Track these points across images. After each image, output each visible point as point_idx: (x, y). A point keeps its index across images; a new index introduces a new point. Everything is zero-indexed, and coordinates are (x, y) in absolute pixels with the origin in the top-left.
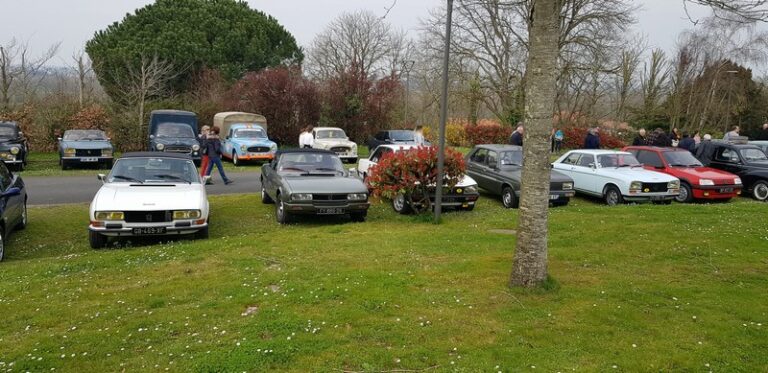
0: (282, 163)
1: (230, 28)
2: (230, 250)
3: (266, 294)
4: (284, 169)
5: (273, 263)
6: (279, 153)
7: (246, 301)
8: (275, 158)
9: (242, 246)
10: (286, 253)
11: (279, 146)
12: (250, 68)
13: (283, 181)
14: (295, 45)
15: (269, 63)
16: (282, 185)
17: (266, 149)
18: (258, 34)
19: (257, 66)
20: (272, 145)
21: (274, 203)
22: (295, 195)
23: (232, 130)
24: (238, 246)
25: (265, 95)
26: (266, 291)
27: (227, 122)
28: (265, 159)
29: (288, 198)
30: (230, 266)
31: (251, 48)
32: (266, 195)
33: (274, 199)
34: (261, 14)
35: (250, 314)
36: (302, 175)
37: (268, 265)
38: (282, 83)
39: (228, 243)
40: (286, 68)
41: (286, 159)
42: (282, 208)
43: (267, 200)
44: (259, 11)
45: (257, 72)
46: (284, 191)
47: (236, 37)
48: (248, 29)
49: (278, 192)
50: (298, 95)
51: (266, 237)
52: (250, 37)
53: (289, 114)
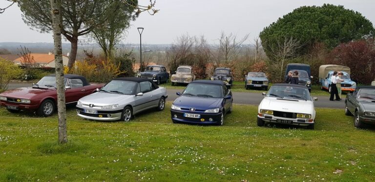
0: (360, 94)
1: (332, 21)
2: (326, 138)
3: (348, 165)
4: (361, 97)
5: (352, 149)
6: (358, 88)
7: (336, 166)
8: (355, 91)
9: (333, 137)
10: (360, 145)
11: (357, 84)
12: (342, 41)
13: (360, 104)
14: (372, 27)
15: (354, 38)
16: (359, 107)
17: (349, 85)
18: (349, 22)
19: (347, 39)
20: (353, 83)
21: (352, 115)
22: (367, 113)
23: (329, 75)
24: (330, 136)
25: (351, 56)
26: (348, 163)
27: (327, 70)
28: (348, 91)
29: (363, 114)
30: (326, 146)
31: (344, 30)
32: (348, 110)
33: (353, 113)
35: (338, 173)
36: (373, 101)
37: (349, 149)
38: (362, 49)
39: (325, 134)
40: (365, 40)
41: (362, 91)
42: (358, 119)
43: (349, 114)
44: (350, 10)
45: (346, 42)
46: (361, 110)
47: (335, 25)
48: (342, 20)
49: (356, 110)
50: (372, 55)
51: (347, 134)
52: (343, 24)
53: (365, 66)
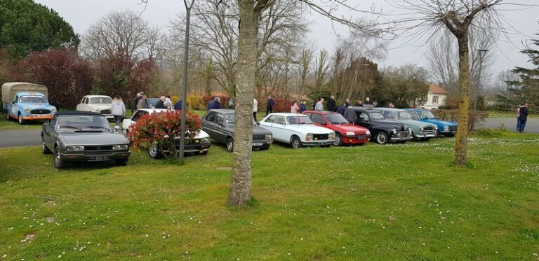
0: (59, 123)
1: (18, 17)
2: (13, 191)
3: (42, 224)
4: (61, 127)
5: (50, 200)
6: (57, 115)
7: (26, 230)
8: (54, 118)
9: (24, 188)
10: (61, 192)
11: (58, 109)
12: (35, 49)
13: (60, 136)
14: (72, 32)
15: (51, 45)
16: (59, 140)
17: (47, 112)
18: (41, 23)
19: (40, 47)
20: (52, 108)
21: (52, 153)
22: (69, 147)
23: (17, 97)
24: (20, 188)
25: (47, 70)
26: (43, 222)
27: (13, 90)
28: (46, 119)
29: (64, 150)
30: (12, 204)
31: (35, 33)
32: (46, 147)
33: (52, 150)
34: (45, 7)
35: (29, 240)
36: (76, 132)
37: (46, 202)
38: (61, 61)
39: (12, 186)
40: (65, 49)
41: (63, 119)
42: (59, 157)
43: (47, 151)
44: (43, 5)
45: (40, 52)
46: (61, 144)
47: (22, 24)
48: (32, 18)
49: (56, 145)
50: (75, 70)
51: (45, 180)
52: (34, 24)
53: (67, 85)
